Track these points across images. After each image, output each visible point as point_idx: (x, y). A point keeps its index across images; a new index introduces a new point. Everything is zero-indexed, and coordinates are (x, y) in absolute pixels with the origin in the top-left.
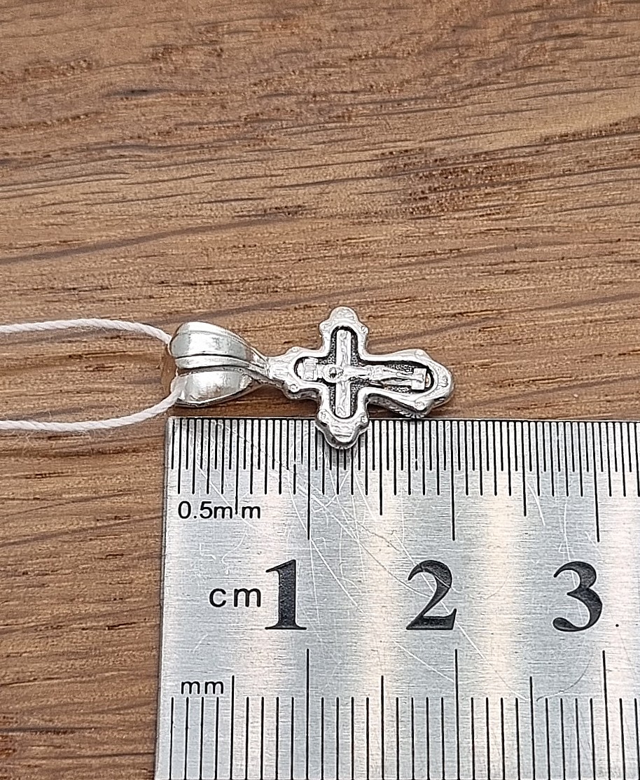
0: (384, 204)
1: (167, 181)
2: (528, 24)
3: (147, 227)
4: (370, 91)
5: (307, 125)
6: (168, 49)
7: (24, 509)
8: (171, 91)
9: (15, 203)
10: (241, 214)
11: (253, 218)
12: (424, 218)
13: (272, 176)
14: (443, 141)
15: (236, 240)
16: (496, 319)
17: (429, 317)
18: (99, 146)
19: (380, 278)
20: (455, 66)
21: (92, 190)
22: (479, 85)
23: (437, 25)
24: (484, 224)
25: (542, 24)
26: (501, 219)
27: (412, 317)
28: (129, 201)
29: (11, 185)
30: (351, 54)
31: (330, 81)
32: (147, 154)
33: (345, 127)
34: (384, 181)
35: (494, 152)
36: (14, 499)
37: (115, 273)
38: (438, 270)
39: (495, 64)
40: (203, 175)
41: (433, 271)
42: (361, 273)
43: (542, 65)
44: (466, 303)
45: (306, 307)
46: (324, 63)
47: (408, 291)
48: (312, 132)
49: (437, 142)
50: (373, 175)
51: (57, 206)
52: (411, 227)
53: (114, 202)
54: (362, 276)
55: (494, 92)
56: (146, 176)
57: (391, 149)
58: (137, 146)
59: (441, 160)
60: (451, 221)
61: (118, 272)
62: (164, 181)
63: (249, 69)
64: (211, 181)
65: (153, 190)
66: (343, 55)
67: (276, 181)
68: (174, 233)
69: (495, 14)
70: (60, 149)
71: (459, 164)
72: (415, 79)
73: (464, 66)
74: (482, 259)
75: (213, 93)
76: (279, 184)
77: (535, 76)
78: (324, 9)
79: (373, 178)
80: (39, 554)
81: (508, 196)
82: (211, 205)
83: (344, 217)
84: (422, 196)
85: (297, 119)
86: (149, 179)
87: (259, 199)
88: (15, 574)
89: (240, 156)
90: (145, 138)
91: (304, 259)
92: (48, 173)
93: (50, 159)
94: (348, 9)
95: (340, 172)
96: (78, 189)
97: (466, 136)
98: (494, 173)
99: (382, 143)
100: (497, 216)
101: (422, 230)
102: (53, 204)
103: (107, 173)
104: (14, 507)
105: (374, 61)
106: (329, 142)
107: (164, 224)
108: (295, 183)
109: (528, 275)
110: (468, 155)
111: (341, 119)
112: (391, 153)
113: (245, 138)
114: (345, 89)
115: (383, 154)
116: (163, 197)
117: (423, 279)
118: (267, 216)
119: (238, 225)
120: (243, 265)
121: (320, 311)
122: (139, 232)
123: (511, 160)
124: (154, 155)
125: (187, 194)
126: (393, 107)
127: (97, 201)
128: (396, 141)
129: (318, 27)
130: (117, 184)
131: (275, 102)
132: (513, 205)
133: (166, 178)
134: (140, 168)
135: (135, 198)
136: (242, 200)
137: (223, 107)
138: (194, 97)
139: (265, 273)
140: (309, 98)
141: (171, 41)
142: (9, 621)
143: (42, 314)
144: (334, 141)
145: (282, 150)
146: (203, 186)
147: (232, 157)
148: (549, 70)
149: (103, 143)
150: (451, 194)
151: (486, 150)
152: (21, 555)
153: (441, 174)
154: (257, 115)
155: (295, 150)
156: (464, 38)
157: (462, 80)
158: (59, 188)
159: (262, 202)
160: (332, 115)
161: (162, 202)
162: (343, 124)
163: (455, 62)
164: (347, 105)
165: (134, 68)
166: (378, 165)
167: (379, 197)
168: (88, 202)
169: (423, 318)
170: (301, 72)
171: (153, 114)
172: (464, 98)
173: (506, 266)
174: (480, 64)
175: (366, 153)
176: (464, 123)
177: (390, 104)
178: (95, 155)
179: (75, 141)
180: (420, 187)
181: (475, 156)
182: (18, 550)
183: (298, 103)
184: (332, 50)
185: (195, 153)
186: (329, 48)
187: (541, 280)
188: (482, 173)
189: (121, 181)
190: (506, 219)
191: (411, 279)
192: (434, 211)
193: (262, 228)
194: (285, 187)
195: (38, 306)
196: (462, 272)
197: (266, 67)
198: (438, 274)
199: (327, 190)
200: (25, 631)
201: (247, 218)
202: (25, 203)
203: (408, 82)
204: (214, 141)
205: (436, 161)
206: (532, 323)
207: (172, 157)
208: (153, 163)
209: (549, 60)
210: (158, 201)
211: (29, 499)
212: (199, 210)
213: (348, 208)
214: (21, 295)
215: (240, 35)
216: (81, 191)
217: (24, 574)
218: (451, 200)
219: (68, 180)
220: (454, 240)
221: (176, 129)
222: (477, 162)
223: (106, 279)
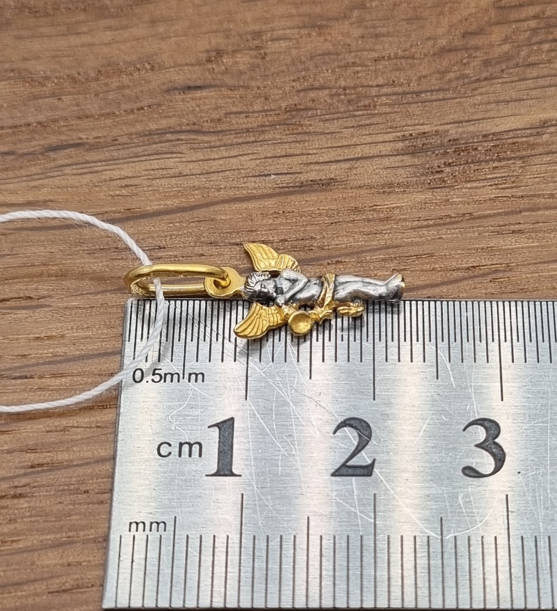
0: (405, 176)
1: (218, 159)
2: (527, 31)
3: (200, 197)
4: (392, 85)
5: (338, 113)
6: (219, 53)
7: (87, 436)
8: (223, 87)
9: (86, 179)
10: (281, 185)
11: (291, 189)
12: (440, 188)
13: (308, 154)
14: (456, 125)
15: (277, 208)
16: (505, 271)
17: (446, 270)
18: (160, 132)
19: (402, 238)
20: (465, 65)
21: (153, 167)
22: (486, 79)
23: (449, 32)
24: (493, 193)
25: (538, 31)
26: (508, 188)
27: (431, 271)
28: (184, 176)
29: (83, 163)
30: (375, 55)
31: (357, 77)
32: (200, 138)
33: (370, 114)
34: (405, 157)
35: (500, 133)
36: (78, 427)
37: (171, 235)
38: (453, 231)
39: (499, 62)
40: (248, 154)
41: (449, 232)
42: (385, 234)
43: (539, 64)
44: (478, 258)
45: (338, 262)
46: (353, 63)
47: (428, 248)
48: (342, 118)
49: (451, 125)
50: (395, 153)
51: (123, 181)
52: (429, 195)
53: (172, 177)
54: (386, 236)
55: (499, 85)
56: (200, 156)
57: (411, 132)
58: (192, 131)
59: (454, 140)
60: (464, 190)
61: (174, 235)
62: (214, 159)
63: (288, 69)
64: (255, 159)
65: (206, 166)
66: (369, 56)
67: (312, 159)
68: (223, 202)
69: (498, 23)
70: (126, 134)
71: (470, 143)
72: (431, 74)
73: (472, 64)
74: (491, 221)
75: (258, 88)
76: (314, 161)
77: (535, 72)
78: (353, 20)
79: (395, 155)
80: (99, 475)
81: (513, 169)
82: (255, 179)
83: (370, 187)
84: (439, 170)
85: (329, 108)
86: (202, 158)
87: (296, 173)
88: (77, 491)
89: (280, 139)
90: (199, 125)
91: (335, 223)
92: (115, 154)
93: (117, 142)
94: (372, 20)
95: (367, 151)
96: (140, 167)
97: (476, 120)
98: (501, 150)
99: (403, 126)
100: (504, 186)
101: (438, 197)
102: (119, 179)
103: (165, 153)
104: (77, 434)
105: (395, 61)
106: (357, 127)
107: (215, 195)
108: (328, 160)
109: (532, 234)
110: (478, 136)
111: (367, 108)
112: (411, 135)
113: (286, 124)
114: (371, 83)
115: (404, 136)
116: (213, 172)
117: (440, 238)
118: (303, 188)
119: (279, 194)
120: (282, 228)
121: (349, 266)
122: (192, 201)
123: (515, 140)
124: (206, 138)
125: (234, 170)
126: (412, 97)
127: (157, 176)
128: (414, 125)
129: (348, 35)
130: (175, 163)
131: (312, 94)
132: (517, 177)
133: (217, 157)
134: (194, 149)
135: (189, 173)
136: (282, 174)
137: (266, 99)
138: (242, 91)
139: (302, 235)
140: (341, 91)
141: (222, 47)
142: (71, 534)
143: (107, 270)
144: (362, 125)
145: (317, 133)
146: (248, 163)
147: (274, 139)
148: (546, 67)
149: (165, 129)
150: (464, 168)
151: (493, 131)
152: (83, 476)
153: (455, 152)
154: (296, 105)
155: (328, 133)
156: (473, 42)
157: (471, 75)
158: (125, 165)
159: (300, 176)
160: (360, 104)
161: (214, 177)
162: (369, 112)
163: (465, 61)
164: (373, 96)
165: (190, 68)
166: (400, 145)
167: (400, 171)
168: (151, 177)
169: (440, 271)
170: (333, 71)
171: (206, 105)
172: (473, 90)
173: (512, 228)
174: (486, 63)
175: (390, 135)
176: (474, 110)
177: (410, 96)
178: (156, 138)
179: (139, 127)
180: (436, 163)
181: (485, 136)
182: (81, 471)
183: (331, 96)
184: (359, 53)
185: (241, 137)
186: (357, 51)
187: (544, 239)
188: (490, 150)
189: (178, 160)
190: (512, 188)
191: (429, 238)
192: (449, 182)
193: (299, 197)
194: (320, 163)
195: (104, 263)
196: (474, 232)
197: (303, 66)
198: (453, 234)
199: (356, 166)
200: (85, 542)
201: (287, 189)
202: (95, 178)
203: (425, 77)
204: (259, 126)
205: (450, 141)
206: (537, 275)
207: (222, 139)
208: (205, 145)
209: (546, 59)
210: (210, 176)
211: (91, 427)
212: (245, 183)
213: (375, 180)
214: (89, 254)
215: (281, 42)
216: (144, 168)
217: (85, 492)
218: (464, 173)
219: (132, 160)
220: (467, 206)
221: (226, 117)
222: (485, 141)
223: (163, 241)
